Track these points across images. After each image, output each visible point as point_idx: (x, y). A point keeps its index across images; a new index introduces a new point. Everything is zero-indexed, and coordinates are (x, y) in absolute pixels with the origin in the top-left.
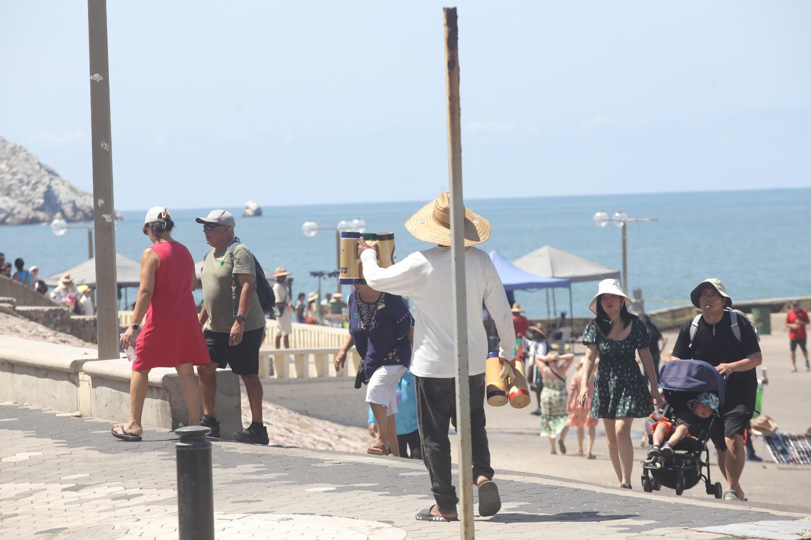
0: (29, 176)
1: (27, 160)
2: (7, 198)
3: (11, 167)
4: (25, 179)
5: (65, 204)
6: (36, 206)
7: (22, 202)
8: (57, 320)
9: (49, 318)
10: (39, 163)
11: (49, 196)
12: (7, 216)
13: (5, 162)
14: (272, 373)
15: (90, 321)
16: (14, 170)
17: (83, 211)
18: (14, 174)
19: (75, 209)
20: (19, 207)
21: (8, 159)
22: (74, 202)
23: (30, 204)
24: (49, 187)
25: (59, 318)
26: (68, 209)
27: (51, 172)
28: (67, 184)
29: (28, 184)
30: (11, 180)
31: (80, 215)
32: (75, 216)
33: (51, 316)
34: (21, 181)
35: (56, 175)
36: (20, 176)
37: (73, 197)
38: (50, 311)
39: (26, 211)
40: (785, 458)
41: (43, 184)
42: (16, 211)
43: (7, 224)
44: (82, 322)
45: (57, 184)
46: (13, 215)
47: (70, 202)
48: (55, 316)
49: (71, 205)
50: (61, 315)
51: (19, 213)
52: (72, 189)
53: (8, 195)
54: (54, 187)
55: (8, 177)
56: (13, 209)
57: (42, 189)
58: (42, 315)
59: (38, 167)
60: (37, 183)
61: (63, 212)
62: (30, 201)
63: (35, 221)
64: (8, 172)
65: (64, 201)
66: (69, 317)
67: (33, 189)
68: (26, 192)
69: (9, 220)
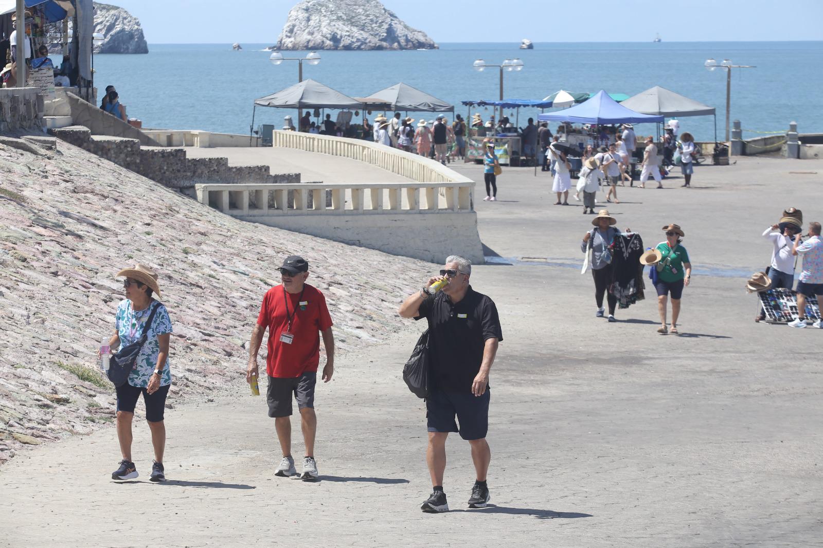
0: (377, 17)
1: (376, 6)
2: (362, 32)
3: (366, 11)
4: (375, 19)
5: (400, 37)
6: (381, 38)
7: (372, 35)
8: (128, 151)
9: (120, 148)
10: (384, 9)
11: (390, 31)
12: (362, 44)
13: (362, 7)
14: (329, 205)
15: (159, 152)
16: (368, 13)
17: (412, 42)
18: (368, 16)
19: (407, 41)
20: (370, 38)
21: (364, 6)
22: (406, 36)
23: (377, 36)
24: (390, 25)
25: (129, 149)
26: (402, 40)
27: (392, 15)
28: (402, 23)
29: (376, 23)
30: (365, 20)
31: (410, 44)
32: (407, 45)
33: (122, 147)
34: (372, 20)
35: (396, 17)
36: (371, 17)
37: (406, 32)
38: (122, 142)
39: (375, 41)
40: (777, 313)
41: (387, 23)
42: (368, 41)
43: (362, 49)
44: (151, 153)
45: (396, 24)
46: (366, 43)
47: (404, 36)
48: (126, 147)
49: (405, 37)
50: (132, 147)
51: (370, 42)
52: (406, 27)
53: (363, 30)
54: (394, 25)
55: (364, 18)
56: (366, 39)
57: (386, 26)
58: (114, 146)
59: (383, 11)
60: (382, 22)
61: (399, 42)
62: (377, 34)
63: (380, 48)
64: (363, 15)
65: (400, 35)
66: (139, 148)
67: (380, 27)
68: (375, 28)
69: (363, 47)
